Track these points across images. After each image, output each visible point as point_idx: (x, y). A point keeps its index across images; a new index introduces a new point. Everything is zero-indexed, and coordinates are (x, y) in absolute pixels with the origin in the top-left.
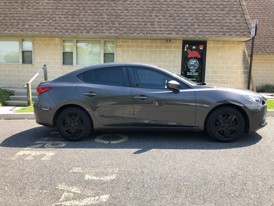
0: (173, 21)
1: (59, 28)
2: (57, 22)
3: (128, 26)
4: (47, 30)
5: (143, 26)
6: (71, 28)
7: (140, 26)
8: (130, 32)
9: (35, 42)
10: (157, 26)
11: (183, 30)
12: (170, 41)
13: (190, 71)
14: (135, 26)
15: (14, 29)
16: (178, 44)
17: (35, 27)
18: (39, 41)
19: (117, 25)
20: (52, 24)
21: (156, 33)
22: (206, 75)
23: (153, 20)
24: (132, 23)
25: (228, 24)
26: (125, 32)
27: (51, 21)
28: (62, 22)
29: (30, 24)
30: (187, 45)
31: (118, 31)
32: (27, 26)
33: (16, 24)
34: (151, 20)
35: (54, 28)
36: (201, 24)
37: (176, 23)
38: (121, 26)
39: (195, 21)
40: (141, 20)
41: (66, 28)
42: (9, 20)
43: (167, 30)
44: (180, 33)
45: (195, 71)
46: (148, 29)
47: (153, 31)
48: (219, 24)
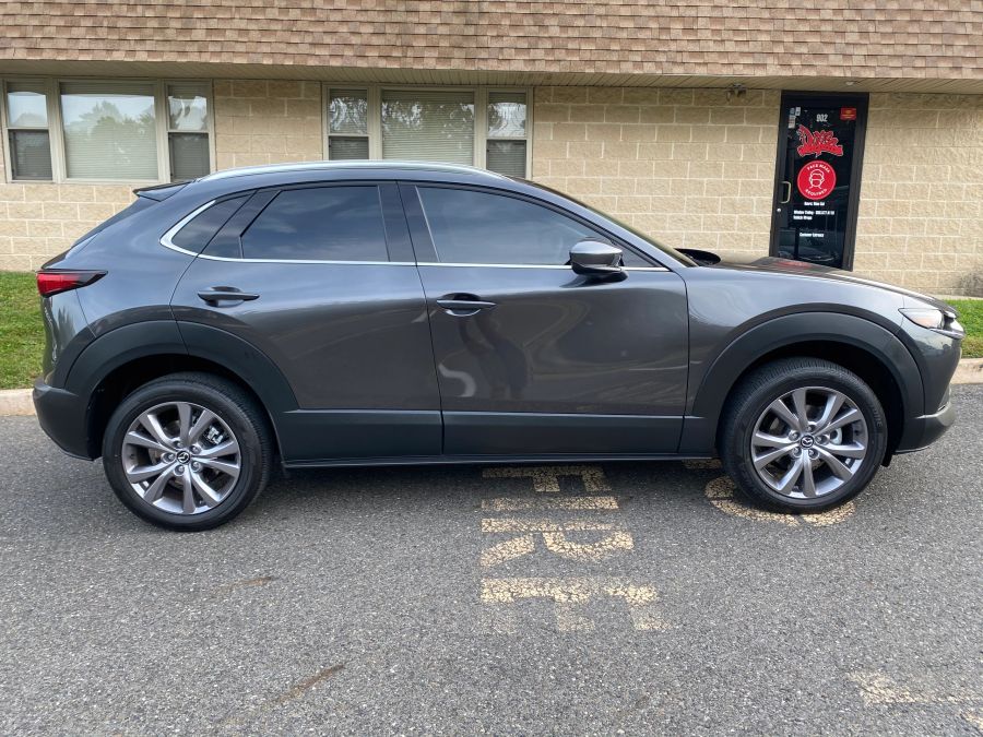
0: (766, 15)
1: (327, 39)
2: (321, 15)
3: (597, 34)
4: (283, 48)
5: (656, 34)
6: (375, 40)
7: (642, 35)
8: (608, 58)
9: (217, 97)
10: (708, 35)
11: (804, 49)
12: (740, 93)
13: (806, 204)
14: (624, 35)
15: (149, 46)
16: (763, 106)
17: (230, 35)
18: (235, 94)
19: (555, 31)
20: (299, 26)
21: (706, 64)
22: (859, 218)
23: (693, 13)
24: (614, 22)
25: (969, 30)
26: (587, 56)
27: (294, 14)
28: (338, 16)
29: (213, 24)
30: (798, 109)
31: (560, 54)
32: (199, 35)
33: (154, 24)
34: (682, 11)
35: (309, 39)
36: (871, 29)
37: (779, 25)
38: (571, 33)
39: (848, 15)
40: (645, 12)
41: (355, 40)
42: (125, 8)
43: (745, 49)
44: (796, 62)
45: (823, 204)
46: (673, 47)
47: (692, 53)
48: (937, 29)
